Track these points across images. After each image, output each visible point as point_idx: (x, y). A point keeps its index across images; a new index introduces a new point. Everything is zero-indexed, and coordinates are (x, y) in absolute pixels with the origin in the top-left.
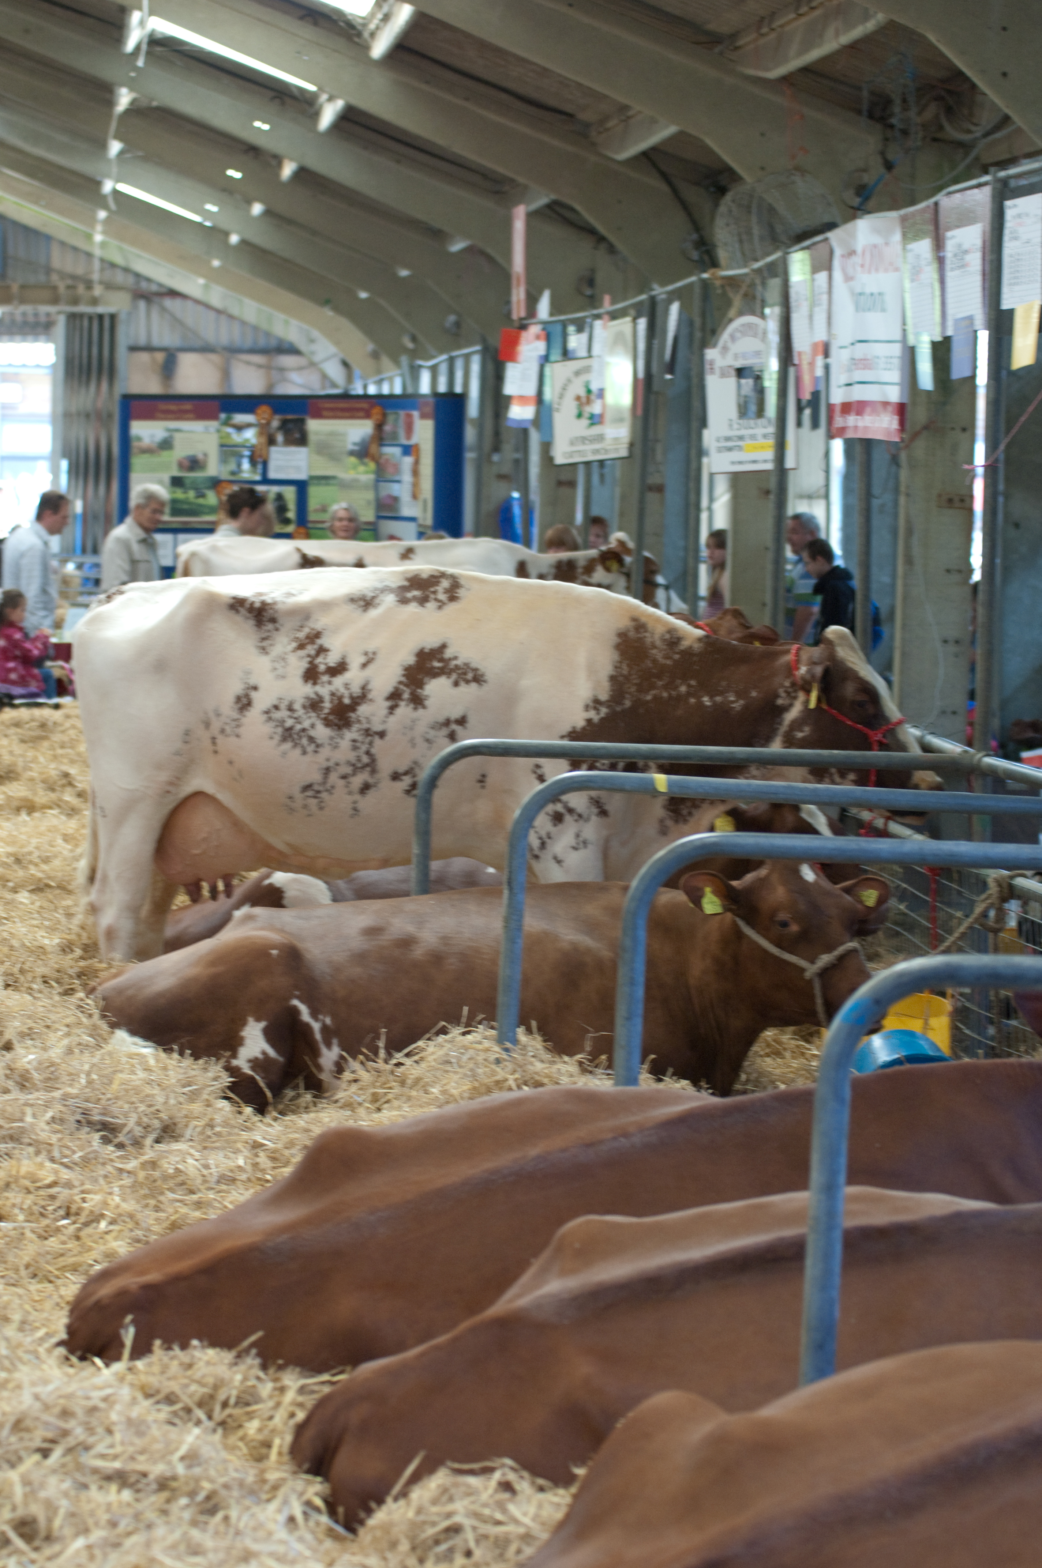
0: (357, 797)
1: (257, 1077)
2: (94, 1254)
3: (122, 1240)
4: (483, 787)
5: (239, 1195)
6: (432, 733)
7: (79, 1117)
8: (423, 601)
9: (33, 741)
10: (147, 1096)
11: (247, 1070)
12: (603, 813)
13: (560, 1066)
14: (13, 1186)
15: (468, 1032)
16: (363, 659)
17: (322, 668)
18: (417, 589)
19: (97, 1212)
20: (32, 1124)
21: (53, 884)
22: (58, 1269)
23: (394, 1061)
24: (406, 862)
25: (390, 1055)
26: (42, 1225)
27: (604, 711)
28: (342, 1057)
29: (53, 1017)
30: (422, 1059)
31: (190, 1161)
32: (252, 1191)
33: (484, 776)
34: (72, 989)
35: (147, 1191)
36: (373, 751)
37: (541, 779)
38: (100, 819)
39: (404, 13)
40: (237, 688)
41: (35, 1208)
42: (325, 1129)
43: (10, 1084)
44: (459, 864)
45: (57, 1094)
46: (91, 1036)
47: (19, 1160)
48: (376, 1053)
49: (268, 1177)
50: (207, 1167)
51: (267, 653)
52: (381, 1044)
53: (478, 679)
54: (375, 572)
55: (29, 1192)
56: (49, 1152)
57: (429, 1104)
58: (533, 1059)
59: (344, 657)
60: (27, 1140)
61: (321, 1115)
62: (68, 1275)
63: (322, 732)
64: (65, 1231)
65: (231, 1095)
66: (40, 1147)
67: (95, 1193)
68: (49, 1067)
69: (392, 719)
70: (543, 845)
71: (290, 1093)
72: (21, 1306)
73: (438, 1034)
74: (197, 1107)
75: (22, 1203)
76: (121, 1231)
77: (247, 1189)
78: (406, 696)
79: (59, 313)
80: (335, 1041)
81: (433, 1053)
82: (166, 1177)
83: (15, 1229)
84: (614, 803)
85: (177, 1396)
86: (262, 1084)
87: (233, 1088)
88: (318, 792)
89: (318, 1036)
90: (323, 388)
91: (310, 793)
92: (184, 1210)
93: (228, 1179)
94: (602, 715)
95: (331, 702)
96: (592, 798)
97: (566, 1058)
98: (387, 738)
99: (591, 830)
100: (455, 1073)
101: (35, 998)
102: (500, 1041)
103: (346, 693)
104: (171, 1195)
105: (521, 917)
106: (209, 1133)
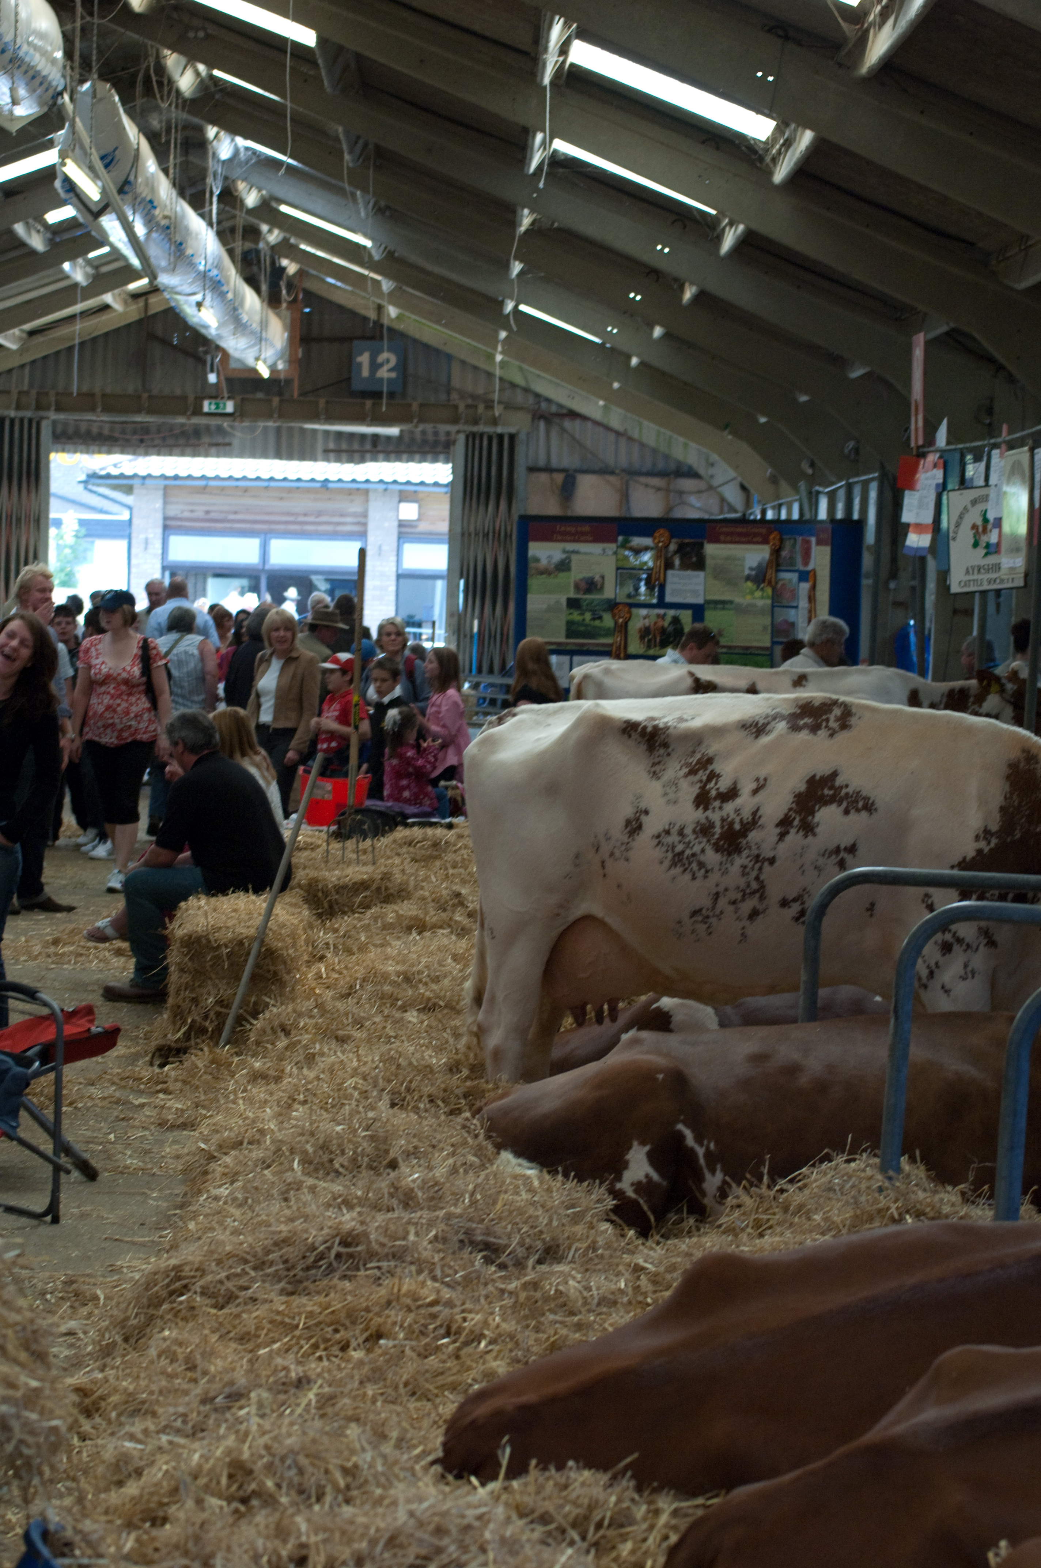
0: (747, 923)
1: (641, 1201)
2: (473, 1373)
3: (502, 1359)
4: (871, 915)
5: (620, 1318)
6: (821, 861)
7: (461, 1236)
8: (814, 729)
9: (425, 860)
10: (530, 1217)
11: (630, 1193)
12: (992, 943)
13: (942, 1195)
14: (394, 1304)
15: (854, 1160)
16: (754, 786)
17: (713, 793)
18: (810, 716)
19: (477, 1332)
20: (414, 1243)
21: (442, 1003)
22: (437, 1388)
23: (777, 1187)
24: (796, 989)
25: (773, 1182)
26: (423, 1343)
27: (994, 841)
28: (724, 1182)
29: (438, 1137)
30: (805, 1186)
31: (571, 1283)
32: (632, 1314)
33: (873, 905)
34: (458, 1109)
35: (527, 1312)
36: (762, 877)
37: (931, 908)
38: (487, 940)
39: (807, 138)
40: (628, 811)
41: (416, 1326)
42: (706, 1252)
43: (394, 1202)
44: (846, 992)
45: (441, 1213)
46: (475, 1155)
47: (400, 1278)
48: (760, 1180)
49: (649, 1300)
50: (588, 1289)
51: (658, 778)
52: (766, 1171)
53: (869, 807)
54: (768, 699)
55: (409, 1310)
56: (431, 1271)
57: (811, 1231)
58: (915, 1188)
59: (735, 783)
60: (409, 1259)
61: (704, 1239)
62: (446, 1393)
63: (711, 857)
64: (444, 1350)
65: (614, 1218)
66: (421, 1266)
67: (477, 1313)
68: (433, 1186)
69: (782, 846)
70: (931, 974)
71: (673, 1217)
72: (399, 1423)
73: (822, 1161)
74: (579, 1229)
75: (403, 1322)
76: (500, 1351)
77: (628, 1312)
78: (796, 822)
79: (459, 434)
80: (719, 1167)
81: (816, 1181)
82: (547, 1299)
83: (394, 1346)
84: (1003, 934)
85: (551, 1516)
86: (645, 1208)
87: (616, 1210)
88: (708, 917)
89: (702, 1161)
90: (721, 512)
91: (700, 918)
92: (564, 1332)
93: (609, 1302)
94: (992, 845)
95: (722, 827)
96: (980, 929)
97: (949, 1188)
98: (776, 864)
99: (979, 960)
100: (838, 1200)
101: (420, 1117)
102: (883, 1169)
103: (737, 820)
104: (552, 1317)
105: (908, 1046)
106: (591, 1255)
